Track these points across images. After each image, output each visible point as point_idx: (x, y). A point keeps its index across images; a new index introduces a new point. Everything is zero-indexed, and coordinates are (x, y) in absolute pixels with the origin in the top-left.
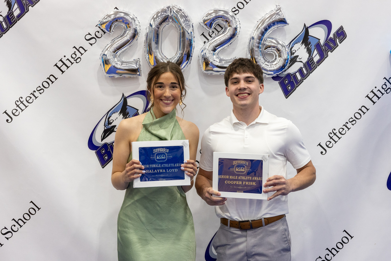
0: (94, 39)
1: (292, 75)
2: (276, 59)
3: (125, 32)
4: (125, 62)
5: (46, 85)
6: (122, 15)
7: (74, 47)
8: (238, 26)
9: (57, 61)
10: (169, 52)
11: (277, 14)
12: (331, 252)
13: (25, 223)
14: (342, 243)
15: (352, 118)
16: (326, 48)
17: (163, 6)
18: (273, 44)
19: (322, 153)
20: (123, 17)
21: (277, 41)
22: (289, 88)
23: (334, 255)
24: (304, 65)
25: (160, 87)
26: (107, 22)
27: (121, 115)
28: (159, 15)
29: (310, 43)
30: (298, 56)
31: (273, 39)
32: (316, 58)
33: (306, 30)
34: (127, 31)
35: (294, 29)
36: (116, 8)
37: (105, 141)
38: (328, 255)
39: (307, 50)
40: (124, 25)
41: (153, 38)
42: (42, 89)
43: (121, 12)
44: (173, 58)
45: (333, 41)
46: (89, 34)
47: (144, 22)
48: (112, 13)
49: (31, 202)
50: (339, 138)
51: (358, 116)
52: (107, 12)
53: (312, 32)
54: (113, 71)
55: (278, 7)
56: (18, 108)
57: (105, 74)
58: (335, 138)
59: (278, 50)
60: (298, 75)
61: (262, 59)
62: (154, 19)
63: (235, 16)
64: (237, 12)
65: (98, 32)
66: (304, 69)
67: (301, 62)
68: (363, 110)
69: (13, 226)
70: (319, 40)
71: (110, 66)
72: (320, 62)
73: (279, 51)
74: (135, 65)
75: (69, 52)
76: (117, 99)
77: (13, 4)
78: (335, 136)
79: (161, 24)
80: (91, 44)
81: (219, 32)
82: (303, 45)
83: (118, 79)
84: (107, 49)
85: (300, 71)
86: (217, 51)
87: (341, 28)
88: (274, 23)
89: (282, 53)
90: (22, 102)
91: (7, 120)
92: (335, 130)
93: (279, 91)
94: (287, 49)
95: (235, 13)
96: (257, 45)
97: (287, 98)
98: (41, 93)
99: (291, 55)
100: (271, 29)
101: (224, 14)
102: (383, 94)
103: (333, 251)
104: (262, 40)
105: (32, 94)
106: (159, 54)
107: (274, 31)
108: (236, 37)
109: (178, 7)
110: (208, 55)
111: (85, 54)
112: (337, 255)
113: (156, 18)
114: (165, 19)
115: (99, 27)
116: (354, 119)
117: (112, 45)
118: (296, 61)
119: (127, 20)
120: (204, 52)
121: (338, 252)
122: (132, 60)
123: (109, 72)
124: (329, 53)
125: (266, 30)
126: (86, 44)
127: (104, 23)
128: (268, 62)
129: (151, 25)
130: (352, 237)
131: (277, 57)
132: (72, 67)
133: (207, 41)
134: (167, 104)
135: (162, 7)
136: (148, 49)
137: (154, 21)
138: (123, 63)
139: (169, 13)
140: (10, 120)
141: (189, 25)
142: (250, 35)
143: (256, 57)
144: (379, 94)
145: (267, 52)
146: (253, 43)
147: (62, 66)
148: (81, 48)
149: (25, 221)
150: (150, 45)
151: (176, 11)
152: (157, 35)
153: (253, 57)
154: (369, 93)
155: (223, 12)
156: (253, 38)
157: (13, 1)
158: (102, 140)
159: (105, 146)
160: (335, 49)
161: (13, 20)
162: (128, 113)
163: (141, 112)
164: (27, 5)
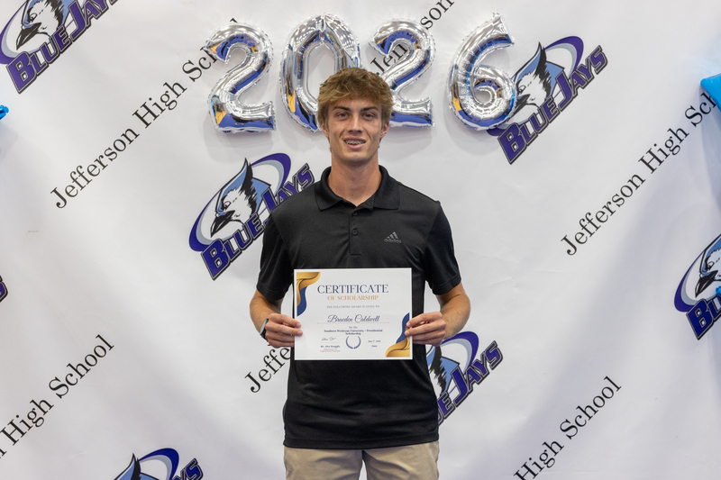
0: (198, 71)
1: (519, 126)
2: (493, 100)
3: (248, 59)
4: (249, 108)
5: (120, 145)
6: (244, 31)
7: (166, 84)
8: (432, 48)
9: (137, 107)
11: (495, 27)
12: (585, 412)
13: (88, 370)
14: (603, 397)
15: (617, 195)
16: (574, 82)
17: (311, 16)
18: (488, 77)
19: (569, 251)
20: (246, 35)
21: (494, 71)
22: (515, 147)
23: (590, 418)
24: (540, 110)
26: (218, 43)
27: (243, 195)
28: (304, 30)
29: (548, 74)
30: (528, 95)
31: (488, 67)
33: (543, 52)
34: (252, 58)
35: (523, 51)
36: (233, 20)
37: (216, 236)
38: (580, 417)
39: (544, 86)
40: (246, 48)
41: (293, 69)
42: (114, 153)
43: (241, 27)
45: (586, 70)
46: (190, 62)
47: (278, 42)
48: (227, 28)
49: (99, 336)
50: (597, 228)
51: (626, 191)
52: (220, 27)
53: (552, 56)
54: (229, 121)
55: (496, 16)
56: (75, 184)
57: (217, 127)
58: (590, 228)
59: (498, 86)
60: (529, 125)
61: (471, 100)
62: (295, 37)
63: (426, 31)
64: (429, 24)
65: (205, 59)
66: (539, 116)
67: (535, 104)
68: (635, 182)
69: (69, 377)
70: (564, 68)
71: (224, 114)
72: (564, 105)
74: (264, 113)
75: (157, 92)
76: (236, 168)
77: (65, 15)
78: (589, 224)
79: (307, 44)
80: (193, 79)
81: (400, 57)
82: (538, 77)
83: (237, 135)
84: (220, 87)
85: (533, 119)
86: (397, 89)
87: (599, 49)
88: (490, 42)
89: (504, 92)
90: (81, 175)
91: (58, 204)
92: (590, 214)
93: (499, 152)
94: (511, 84)
95: (427, 26)
96: (464, 78)
97: (511, 164)
98: (111, 160)
99: (518, 93)
100: (485, 52)
101: (409, 29)
102: (667, 156)
103: (589, 411)
104: (470, 70)
105: (97, 160)
106: (303, 94)
107: (491, 55)
108: (426, 68)
109: (334, 18)
111: (184, 95)
112: (595, 417)
114: (314, 38)
115: (207, 52)
116: (621, 196)
117: (226, 81)
118: (525, 103)
119: (250, 39)
121: (595, 412)
122: (259, 104)
123: (221, 125)
124: (580, 90)
125: (477, 53)
126: (185, 80)
127: (214, 45)
128: (481, 106)
129: (291, 48)
131: (496, 97)
132: (162, 117)
135: (309, 18)
136: (286, 84)
137: (295, 40)
138: (245, 108)
139: (318, 27)
140: (62, 203)
141: (353, 47)
142: (452, 62)
143: (461, 97)
144: (660, 156)
145: (478, 88)
146: (456, 75)
147: (146, 115)
148: (176, 86)
149: (88, 367)
150: (289, 79)
151: (331, 24)
152: (301, 63)
153: (456, 97)
154: (645, 154)
155: (406, 25)
156: (456, 67)
157: (65, 9)
158: (212, 235)
159: (217, 244)
160: (588, 83)
161: (66, 41)
162: (254, 191)
163: (274, 189)
164: (88, 16)
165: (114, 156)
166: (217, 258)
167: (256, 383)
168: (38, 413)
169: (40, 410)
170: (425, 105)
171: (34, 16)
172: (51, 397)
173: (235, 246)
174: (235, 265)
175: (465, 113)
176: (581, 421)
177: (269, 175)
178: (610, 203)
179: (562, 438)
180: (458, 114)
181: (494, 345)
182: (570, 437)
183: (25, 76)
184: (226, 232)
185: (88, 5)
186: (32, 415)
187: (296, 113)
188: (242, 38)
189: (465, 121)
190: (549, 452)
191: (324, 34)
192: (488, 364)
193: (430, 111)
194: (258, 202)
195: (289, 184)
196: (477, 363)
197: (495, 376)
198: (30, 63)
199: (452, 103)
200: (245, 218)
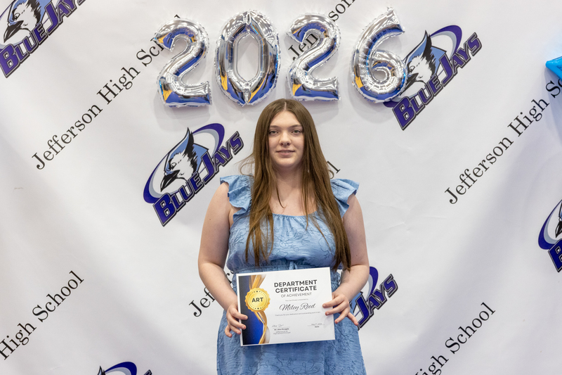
0: (149, 58)
1: (410, 99)
2: (388, 78)
3: (189, 47)
4: (190, 87)
5: (87, 118)
6: (185, 25)
7: (123, 68)
8: (338, 36)
9: (101, 87)
10: (247, 73)
11: (390, 19)
12: (465, 332)
13: (63, 300)
14: (481, 320)
15: (490, 154)
16: (454, 63)
17: (239, 13)
18: (384, 59)
19: (451, 201)
20: (186, 28)
21: (389, 55)
22: (407, 116)
23: (470, 336)
24: (426, 86)
26: (165, 35)
27: (187, 157)
28: (234, 23)
29: (433, 56)
30: (417, 74)
31: (383, 51)
33: (428, 39)
34: (192, 47)
35: (411, 38)
37: (166, 190)
38: (462, 336)
39: (430, 66)
40: (187, 38)
41: (225, 55)
42: (82, 124)
43: (184, 21)
44: (253, 80)
45: (463, 53)
46: (142, 51)
47: (213, 34)
48: (172, 22)
49: (72, 272)
50: (474, 182)
51: (498, 152)
52: (165, 21)
53: (437, 42)
54: (174, 98)
55: (390, 9)
56: (51, 150)
57: (164, 103)
58: (469, 181)
59: (392, 68)
60: (418, 99)
61: (370, 79)
62: (227, 29)
64: (336, 17)
65: (154, 48)
66: (426, 91)
67: (422, 81)
68: (505, 144)
69: (48, 305)
70: (446, 51)
71: (170, 92)
72: (446, 81)
74: (202, 91)
75: (116, 75)
76: (179, 136)
77: (42, 14)
78: (468, 178)
79: (236, 35)
80: (145, 65)
82: (425, 59)
83: (181, 109)
84: (166, 70)
85: (421, 93)
86: (310, 70)
87: (475, 35)
88: (385, 31)
89: (396, 71)
90: (56, 142)
91: (38, 166)
92: (468, 170)
93: (394, 121)
95: (334, 18)
96: (364, 60)
97: (403, 130)
98: (80, 130)
99: (409, 72)
100: (381, 39)
101: (321, 22)
102: (531, 122)
103: (469, 331)
104: (369, 54)
105: (69, 130)
106: (233, 74)
107: (385, 42)
109: (258, 12)
110: (298, 75)
111: (138, 77)
112: (474, 336)
114: (242, 29)
115: (155, 42)
116: (494, 155)
117: (172, 65)
118: (415, 81)
119: (191, 31)
120: (294, 71)
121: (474, 332)
122: (199, 83)
123: (168, 101)
124: (459, 69)
125: (375, 40)
126: (138, 65)
127: (161, 36)
128: (379, 83)
129: (223, 38)
131: (390, 75)
132: (121, 95)
133: (296, 56)
135: (237, 14)
136: (219, 68)
137: (227, 31)
138: (187, 87)
139: (245, 21)
140: (41, 165)
141: (273, 37)
142: (354, 47)
143: (362, 76)
144: (526, 122)
145: (376, 69)
146: (357, 58)
147: (107, 93)
148: (132, 70)
149: (63, 297)
150: (221, 63)
151: (255, 18)
152: (231, 50)
153: (358, 77)
154: (513, 121)
155: (317, 18)
156: (358, 51)
157: (42, 9)
158: (162, 190)
159: (166, 197)
160: (466, 63)
161: (43, 35)
162: (195, 154)
163: (211, 153)
164: (60, 15)
165: (82, 127)
166: (167, 208)
167: (198, 309)
168: (24, 334)
169: (25, 331)
170: (333, 83)
171: (17, 15)
172: (34, 321)
174: (180, 214)
175: (364, 89)
176: (462, 339)
177: (207, 141)
178: (484, 161)
179: (447, 353)
180: (362, 92)
181: (391, 277)
182: (453, 352)
183: (11, 64)
185: (60, 6)
186: (19, 336)
187: (228, 91)
188: (182, 31)
189: (365, 95)
190: (436, 364)
191: (249, 27)
192: (386, 293)
193: (337, 87)
194: (198, 163)
195: (223, 148)
196: (377, 292)
197: (391, 302)
198: (15, 53)
199: (355, 81)
200: (188, 175)
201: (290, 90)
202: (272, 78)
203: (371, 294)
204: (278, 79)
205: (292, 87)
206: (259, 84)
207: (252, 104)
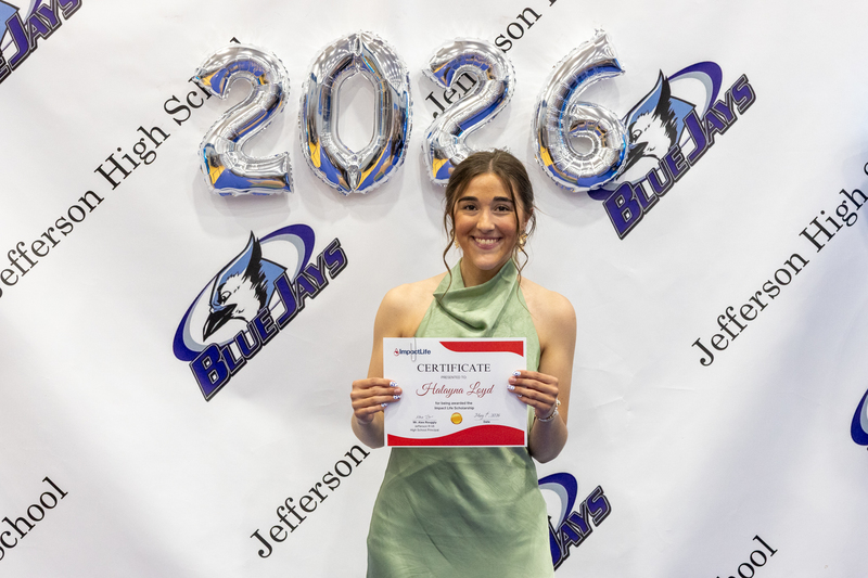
0: (185, 111)
1: (633, 187)
2: (596, 151)
3: (255, 94)
4: (256, 162)
5: (77, 214)
6: (249, 55)
7: (141, 128)
8: (510, 78)
9: (101, 160)
10: (355, 136)
11: (599, 49)
13: (31, 527)
14: (752, 565)
15: (769, 282)
16: (708, 126)
17: (341, 34)
18: (589, 118)
19: (703, 361)
20: (251, 61)
21: (598, 110)
22: (628, 215)
24: (661, 164)
25: (472, 208)
26: (213, 72)
27: (248, 281)
28: (332, 53)
29: (673, 114)
30: (646, 143)
31: (588, 105)
32: (688, 147)
33: (665, 84)
34: (261, 92)
35: (637, 83)
36: (234, 39)
37: (211, 340)
39: (667, 130)
40: (253, 78)
41: (318, 107)
42: (69, 224)
43: (246, 49)
44: (365, 150)
45: (725, 108)
46: (174, 98)
47: (297, 72)
48: (226, 50)
49: (47, 479)
50: (742, 328)
51: (783, 277)
52: (213, 48)
53: (678, 89)
54: (230, 181)
55: (600, 33)
56: (14, 268)
57: (212, 188)
58: (732, 327)
59: (602, 131)
60: (646, 185)
61: (565, 151)
62: (320, 63)
63: (502, 54)
64: (508, 44)
65: (195, 94)
66: (660, 173)
67: (654, 156)
68: (794, 264)
69: (5, 537)
70: (694, 106)
71: (221, 170)
72: (695, 156)
73: (604, 132)
74: (277, 168)
75: (128, 140)
76: (237, 246)
78: (731, 322)
79: (336, 73)
80: (179, 122)
81: (466, 91)
82: (659, 118)
83: (240, 198)
84: (215, 133)
85: (652, 176)
86: (463, 135)
87: (744, 79)
88: (591, 71)
89: (610, 138)
90: (23, 254)
92: (732, 309)
93: (605, 223)
94: (621, 128)
95: (504, 47)
96: (554, 119)
97: (622, 239)
98: (65, 234)
99: (631, 141)
100: (584, 83)
101: (479, 51)
102: (839, 227)
104: (564, 110)
105: (45, 234)
106: (331, 142)
107: (592, 89)
108: (505, 103)
109: (374, 36)
110: (442, 144)
111: (166, 144)
113: (326, 61)
114: (347, 63)
115: (197, 84)
116: (776, 283)
117: (225, 124)
118: (641, 155)
119: (260, 66)
120: (435, 136)
122: (271, 155)
123: (218, 185)
124: (717, 136)
125: (573, 85)
126: (167, 123)
127: (208, 74)
128: (580, 158)
129: (314, 78)
130: (773, 552)
131: (600, 145)
132: (136, 174)
133: (439, 111)
134: (486, 248)
135: (339, 37)
136: (307, 130)
137: (320, 67)
138: (250, 162)
139: (353, 50)
141: (400, 77)
142: (539, 97)
143: (551, 146)
144: (831, 228)
145: (575, 134)
146: (543, 116)
147: (113, 171)
148: (155, 131)
149: (32, 522)
150: (311, 122)
151: (370, 45)
152: (328, 100)
153: (544, 147)
154: (808, 226)
155: (476, 47)
156: (544, 104)
158: (205, 338)
159: (213, 350)
160: (729, 126)
161: (3, 70)
162: (264, 276)
163: (292, 274)
164: (33, 35)
165: (69, 227)
166: (213, 369)
173: (237, 353)
174: (237, 380)
175: (556, 169)
177: (285, 255)
180: (547, 170)
181: (599, 491)
184: (225, 334)
185: (33, 20)
187: (321, 169)
188: (246, 66)
189: (557, 179)
192: (590, 518)
194: (269, 293)
195: (312, 268)
196: (575, 517)
197: (598, 533)
199: (539, 154)
200: (251, 314)
201: (429, 168)
202: (397, 147)
203: (565, 519)
204: (408, 150)
205: (431, 163)
206: (375, 157)
207: (363, 192)
